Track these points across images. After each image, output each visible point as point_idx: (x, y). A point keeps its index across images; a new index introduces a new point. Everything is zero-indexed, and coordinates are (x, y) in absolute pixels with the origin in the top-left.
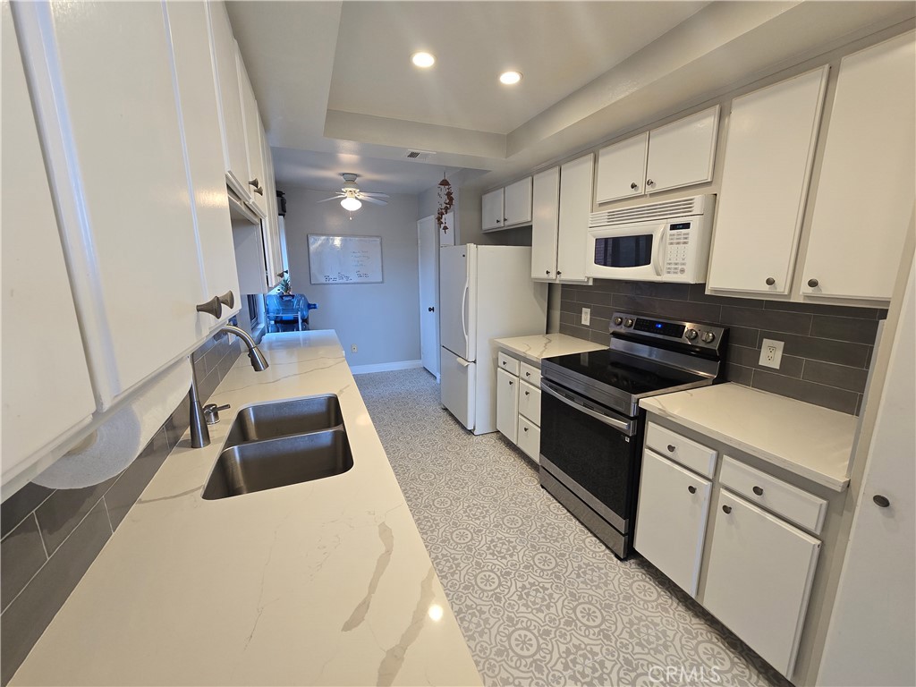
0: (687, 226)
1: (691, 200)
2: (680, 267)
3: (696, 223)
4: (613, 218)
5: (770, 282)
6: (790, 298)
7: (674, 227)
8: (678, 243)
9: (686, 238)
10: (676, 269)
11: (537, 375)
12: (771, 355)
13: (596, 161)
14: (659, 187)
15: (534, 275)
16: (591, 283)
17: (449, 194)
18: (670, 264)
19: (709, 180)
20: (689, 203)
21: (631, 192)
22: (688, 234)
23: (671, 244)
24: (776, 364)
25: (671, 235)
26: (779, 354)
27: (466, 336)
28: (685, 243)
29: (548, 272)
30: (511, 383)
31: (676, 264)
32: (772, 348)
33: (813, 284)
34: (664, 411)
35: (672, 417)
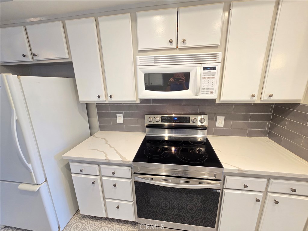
0: (214, 68)
1: (216, 54)
2: (210, 90)
3: (219, 67)
4: (158, 60)
5: (253, 96)
7: (205, 69)
8: (209, 78)
9: (214, 75)
10: (207, 91)
11: (126, 172)
12: (220, 122)
14: (188, 44)
16: (138, 102)
18: (204, 89)
19: (219, 45)
20: (214, 57)
21: (168, 46)
22: (215, 73)
23: (204, 78)
24: (222, 125)
25: (204, 73)
26: (223, 121)
27: (29, 166)
28: (213, 78)
29: (99, 97)
30: (93, 183)
31: (208, 89)
33: (271, 96)
34: (241, 170)
35: (246, 172)
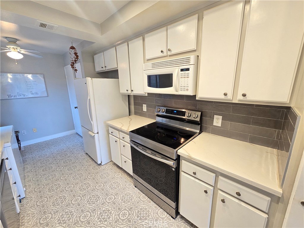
0: (188, 70)
1: (189, 58)
2: (186, 88)
3: (192, 68)
4: (154, 66)
5: (225, 94)
6: (232, 101)
7: (182, 70)
8: (185, 77)
9: (188, 75)
10: (184, 89)
11: (127, 138)
12: (218, 121)
13: (144, 40)
14: (174, 52)
15: (121, 91)
16: (146, 95)
17: (76, 54)
18: (181, 87)
19: (195, 49)
20: (188, 60)
22: (189, 73)
23: (182, 78)
24: (219, 125)
25: (181, 74)
26: (220, 121)
27: (92, 122)
28: (188, 77)
29: (127, 90)
30: (116, 141)
31: (184, 87)
32: (218, 119)
33: (244, 95)
34: (190, 157)
35: (194, 159)
